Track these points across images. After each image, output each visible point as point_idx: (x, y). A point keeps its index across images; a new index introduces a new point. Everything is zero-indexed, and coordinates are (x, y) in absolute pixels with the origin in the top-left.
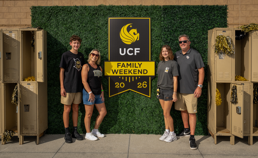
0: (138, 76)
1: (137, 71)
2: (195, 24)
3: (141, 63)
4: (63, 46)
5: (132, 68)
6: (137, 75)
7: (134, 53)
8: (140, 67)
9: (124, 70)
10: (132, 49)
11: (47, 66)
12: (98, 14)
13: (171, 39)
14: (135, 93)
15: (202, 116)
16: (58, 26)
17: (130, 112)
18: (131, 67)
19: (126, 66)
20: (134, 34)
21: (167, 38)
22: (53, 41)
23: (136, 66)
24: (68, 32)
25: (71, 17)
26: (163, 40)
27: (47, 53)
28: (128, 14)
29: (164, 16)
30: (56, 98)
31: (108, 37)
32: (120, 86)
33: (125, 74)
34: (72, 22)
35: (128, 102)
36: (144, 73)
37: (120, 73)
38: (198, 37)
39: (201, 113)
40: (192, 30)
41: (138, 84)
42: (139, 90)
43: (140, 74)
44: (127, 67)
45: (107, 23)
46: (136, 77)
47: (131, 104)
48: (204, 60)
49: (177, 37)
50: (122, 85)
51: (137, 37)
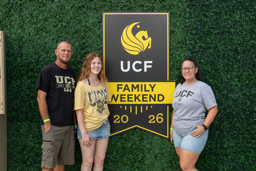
0: (149, 105)
1: (148, 97)
2: (239, 22)
3: (155, 85)
4: (32, 58)
5: (140, 92)
6: (148, 103)
7: (143, 69)
8: (152, 91)
9: (128, 95)
10: (140, 63)
11: (7, 90)
12: (87, 7)
13: (201, 47)
14: (145, 131)
15: (250, 168)
16: (24, 25)
17: (136, 162)
18: (138, 91)
19: (131, 89)
20: (144, 38)
21: (195, 44)
22: (17, 50)
23: (147, 89)
24: (39, 35)
25: (45, 11)
26: (189, 47)
27: (7, 68)
28: (133, 8)
29: (190, 10)
30: (21, 139)
31: (102, 44)
32: (121, 121)
33: (128, 101)
34: (46, 20)
35: (135, 146)
36: (159, 101)
37: (121, 101)
38: (244, 44)
39: (249, 162)
40: (235, 33)
41: (150, 117)
42: (151, 126)
43: (152, 102)
44: (132, 91)
45: (101, 22)
46: (147, 107)
47: (139, 148)
48: (253, 80)
49: (210, 43)
50: (125, 119)
51: (147, 43)
